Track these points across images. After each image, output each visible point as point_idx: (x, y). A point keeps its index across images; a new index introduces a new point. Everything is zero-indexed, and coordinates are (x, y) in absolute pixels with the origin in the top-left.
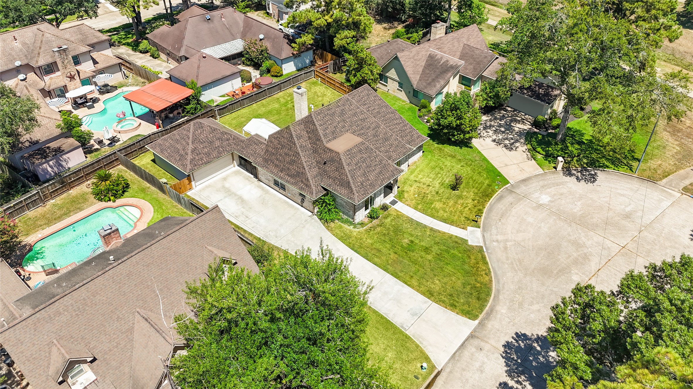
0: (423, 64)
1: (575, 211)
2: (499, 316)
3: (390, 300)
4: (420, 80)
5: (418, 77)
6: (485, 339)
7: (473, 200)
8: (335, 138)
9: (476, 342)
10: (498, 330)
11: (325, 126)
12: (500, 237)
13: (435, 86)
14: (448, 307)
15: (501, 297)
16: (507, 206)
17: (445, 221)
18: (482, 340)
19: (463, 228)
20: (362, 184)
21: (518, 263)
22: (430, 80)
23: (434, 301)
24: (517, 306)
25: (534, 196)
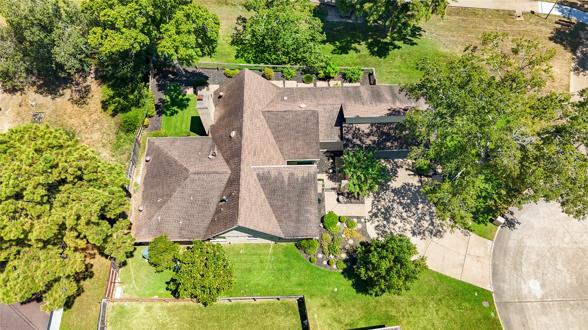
0: (263, 196)
4: (280, 221)
5: (274, 220)
13: (309, 221)
22: (294, 215)
25: (525, 291)
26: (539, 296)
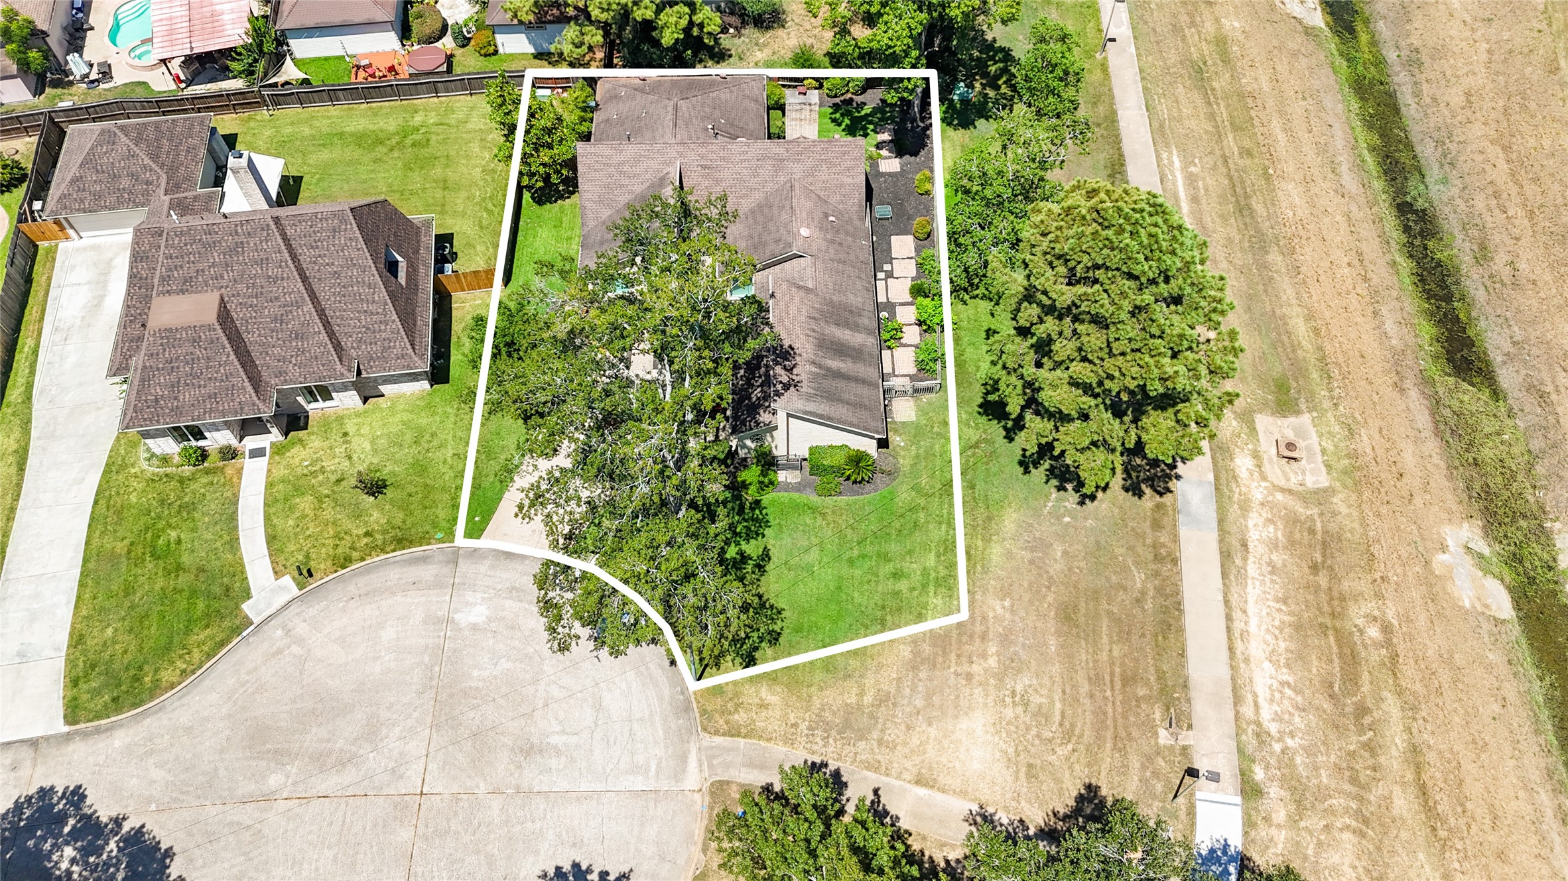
1: (476, 673)
2: (101, 745)
3: (28, 610)
6: (39, 760)
7: (367, 534)
8: (183, 292)
9: (26, 753)
10: (69, 763)
11: (178, 262)
12: (301, 628)
14: (68, 679)
15: (147, 721)
16: (404, 581)
17: (271, 539)
18: (35, 759)
19: (276, 573)
20: (157, 400)
21: (250, 690)
23: (68, 655)
24: (142, 750)
25: (469, 596)
26: (457, 616)
